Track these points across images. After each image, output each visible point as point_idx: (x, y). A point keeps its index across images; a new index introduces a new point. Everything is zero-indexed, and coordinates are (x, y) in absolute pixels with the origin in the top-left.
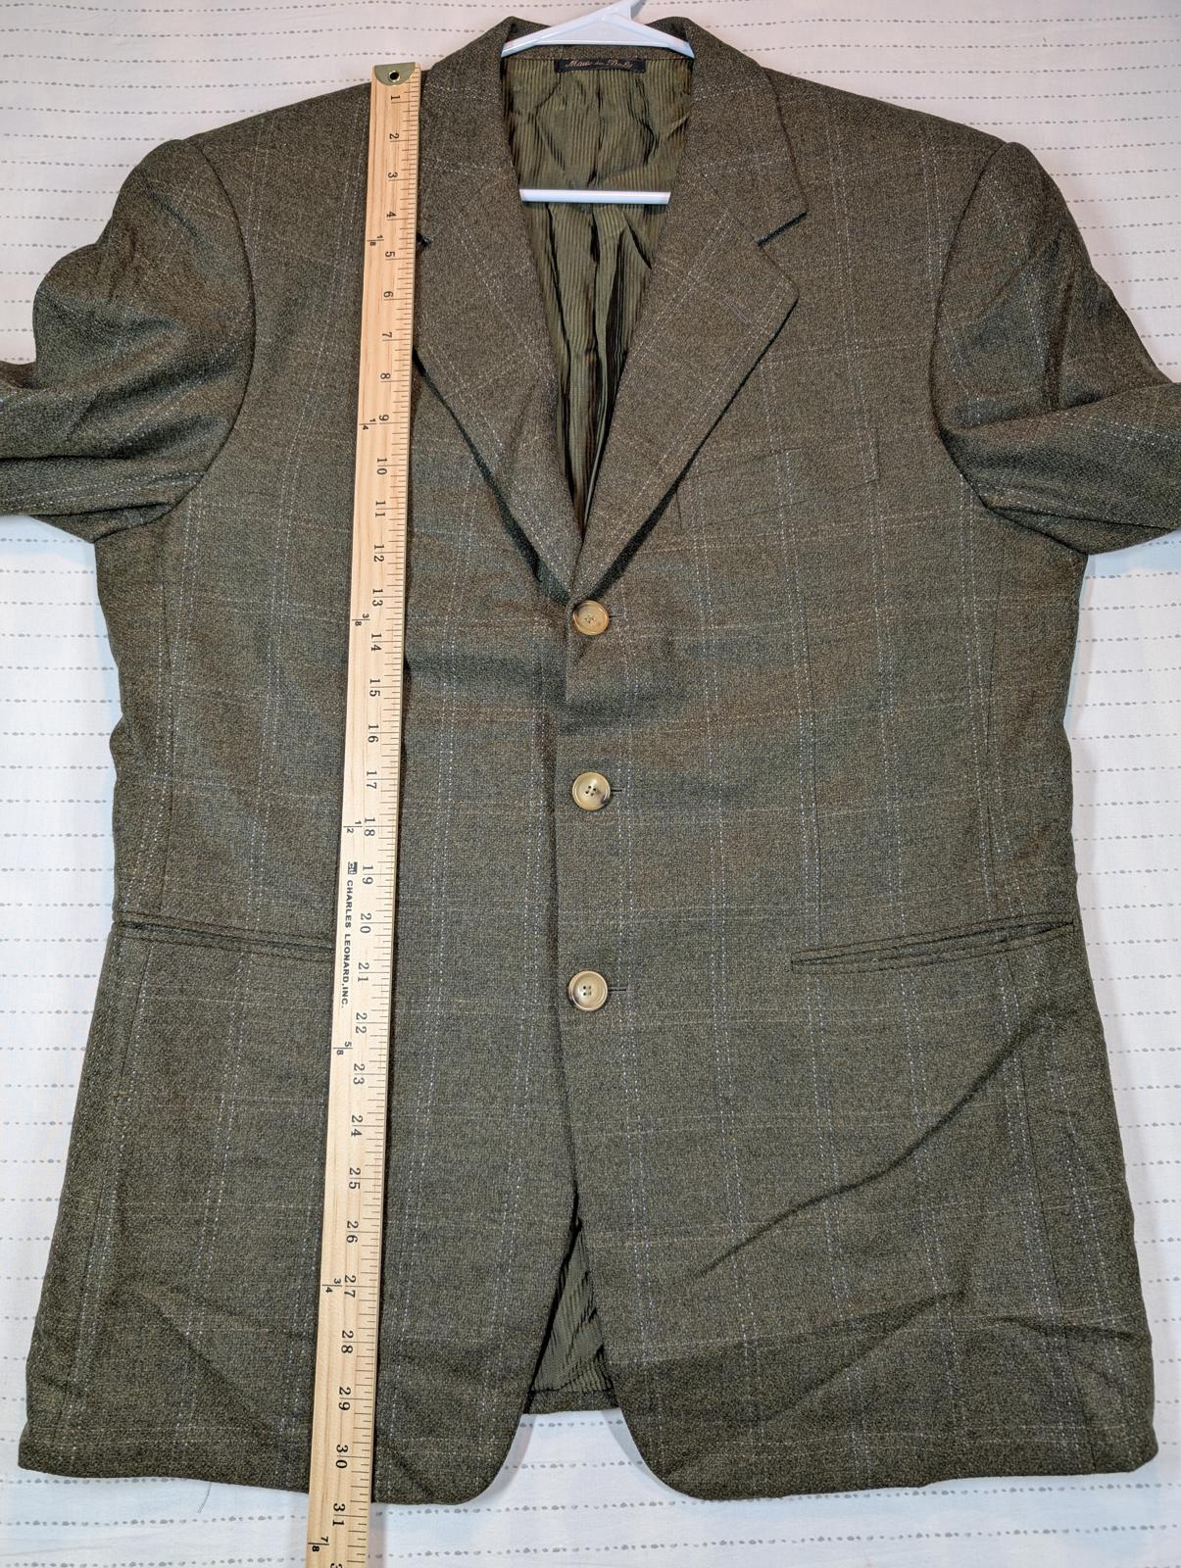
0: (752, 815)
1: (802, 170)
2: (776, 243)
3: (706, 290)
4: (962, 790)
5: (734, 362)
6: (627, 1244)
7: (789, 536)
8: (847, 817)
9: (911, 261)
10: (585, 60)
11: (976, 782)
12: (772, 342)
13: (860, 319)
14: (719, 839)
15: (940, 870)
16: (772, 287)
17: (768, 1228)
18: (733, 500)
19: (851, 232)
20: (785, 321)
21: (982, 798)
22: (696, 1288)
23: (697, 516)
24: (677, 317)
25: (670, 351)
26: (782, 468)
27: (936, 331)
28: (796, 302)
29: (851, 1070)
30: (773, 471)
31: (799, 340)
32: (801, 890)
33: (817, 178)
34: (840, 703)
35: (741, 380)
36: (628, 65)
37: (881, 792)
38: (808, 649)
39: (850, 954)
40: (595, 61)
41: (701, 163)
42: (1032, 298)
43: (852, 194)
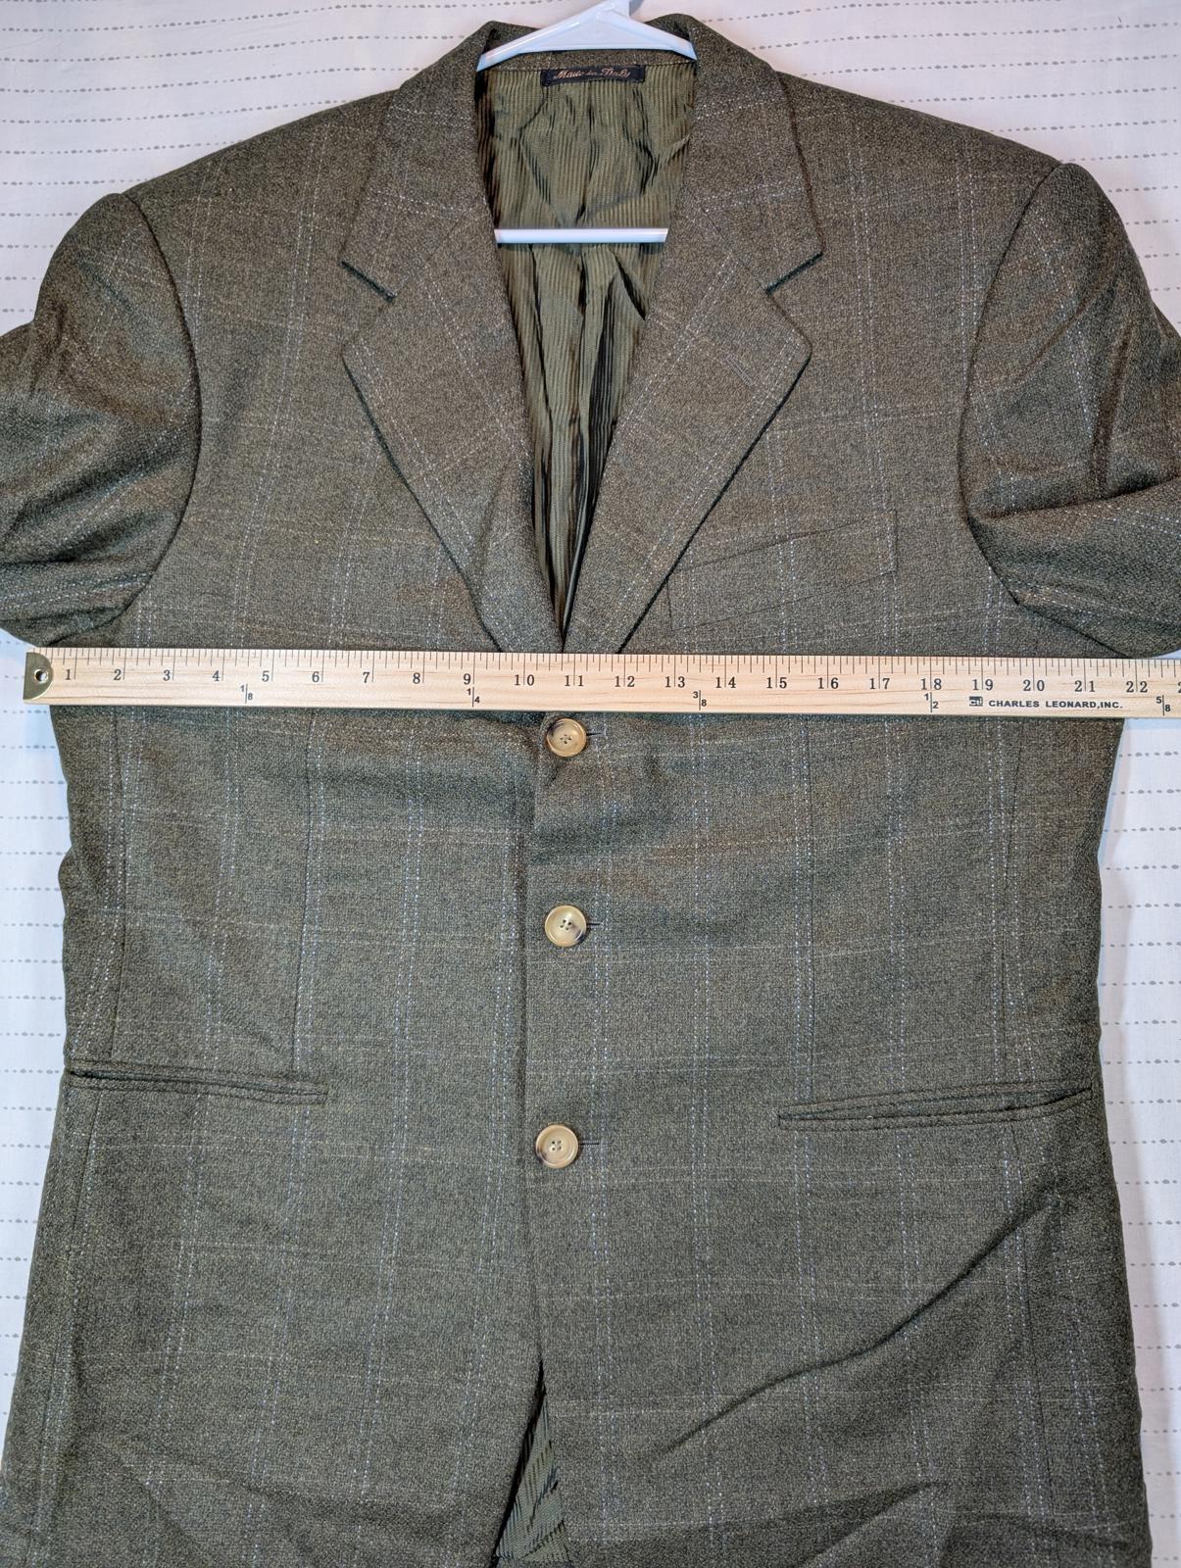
0: (743, 953)
1: (818, 201)
2: (787, 289)
3: (705, 347)
4: (976, 930)
5: (735, 433)
6: (592, 1414)
7: (790, 638)
8: (845, 958)
9: (942, 312)
10: (575, 70)
11: (991, 921)
12: (779, 408)
13: (881, 382)
14: (705, 979)
15: (947, 1020)
16: (780, 343)
17: (744, 1400)
18: (729, 597)
19: (874, 276)
20: (796, 382)
21: (997, 941)
22: (663, 1464)
23: (689, 615)
24: (672, 380)
25: (663, 421)
26: (785, 560)
27: (967, 397)
28: (809, 360)
29: (839, 1236)
30: (776, 562)
31: (812, 405)
32: (791, 1040)
33: (836, 211)
34: (843, 830)
35: (742, 454)
36: (625, 74)
37: (884, 931)
38: (808, 767)
39: (843, 1109)
40: (586, 70)
41: (702, 196)
42: (1080, 359)
43: (875, 231)
